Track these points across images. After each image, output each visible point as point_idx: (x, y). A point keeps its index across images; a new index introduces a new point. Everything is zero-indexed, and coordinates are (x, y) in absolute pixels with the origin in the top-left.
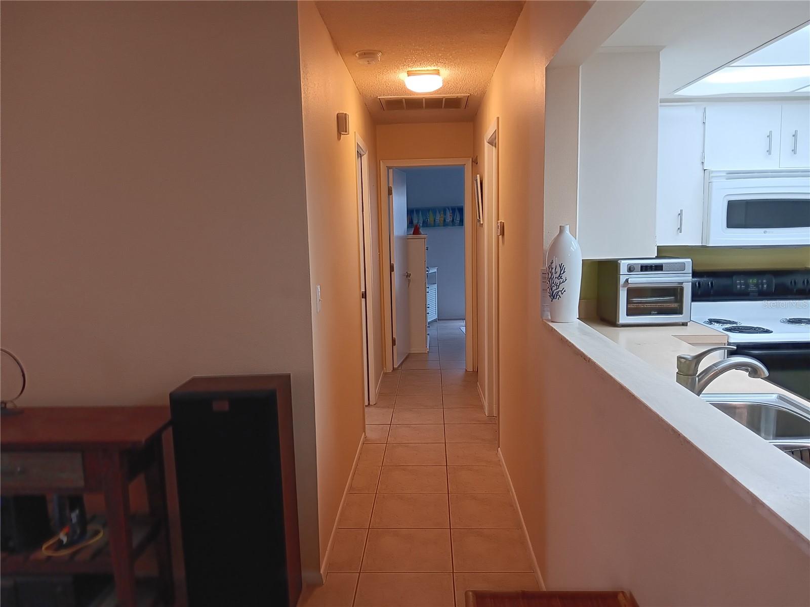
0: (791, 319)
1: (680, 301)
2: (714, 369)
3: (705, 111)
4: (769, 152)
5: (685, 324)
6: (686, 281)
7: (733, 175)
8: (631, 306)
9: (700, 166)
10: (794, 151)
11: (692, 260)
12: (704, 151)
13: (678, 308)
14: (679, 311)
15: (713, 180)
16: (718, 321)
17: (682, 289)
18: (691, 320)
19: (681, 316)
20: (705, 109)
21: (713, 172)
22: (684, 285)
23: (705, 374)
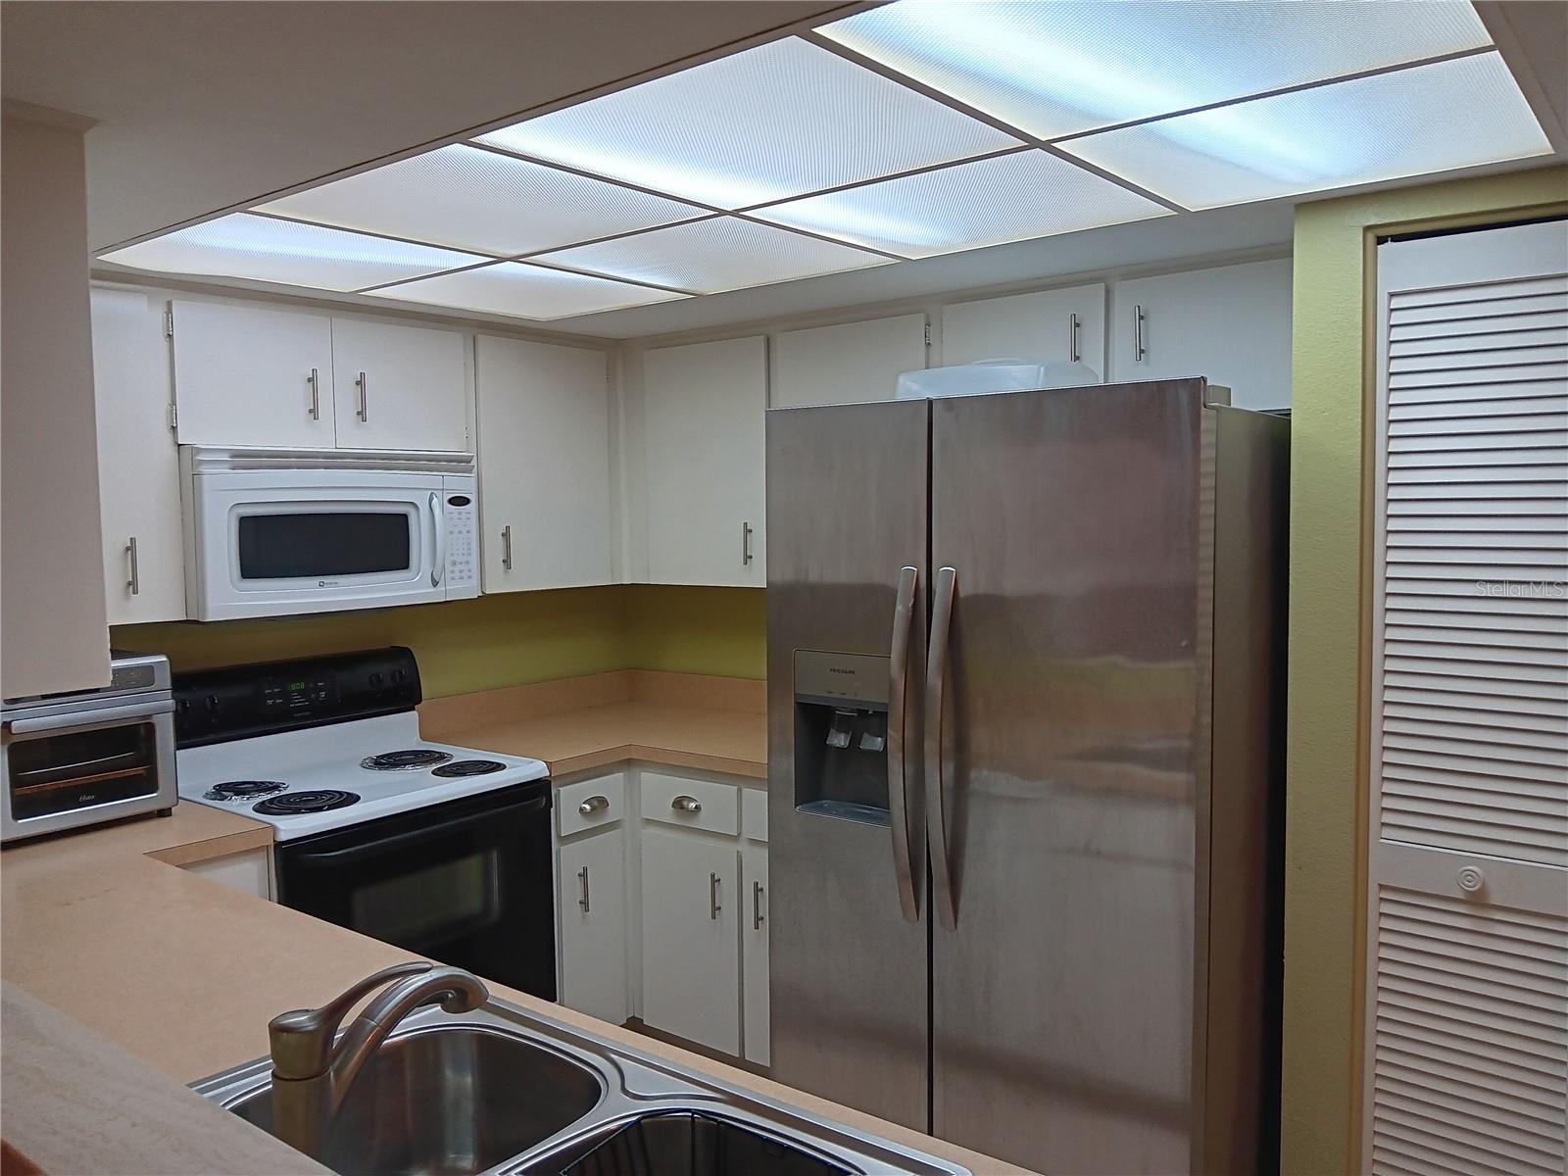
0: (383, 757)
1: (149, 758)
2: (368, 1028)
3: (169, 311)
4: (314, 412)
5: (165, 813)
6: (160, 706)
7: (246, 459)
8: (19, 791)
9: (168, 436)
10: (362, 414)
11: (168, 657)
12: (174, 403)
13: (145, 774)
14: (148, 784)
15: (204, 469)
16: (238, 789)
17: (150, 728)
18: (178, 798)
19: (154, 795)
20: (169, 304)
21: (200, 450)
22: (155, 719)
23: (349, 1051)
